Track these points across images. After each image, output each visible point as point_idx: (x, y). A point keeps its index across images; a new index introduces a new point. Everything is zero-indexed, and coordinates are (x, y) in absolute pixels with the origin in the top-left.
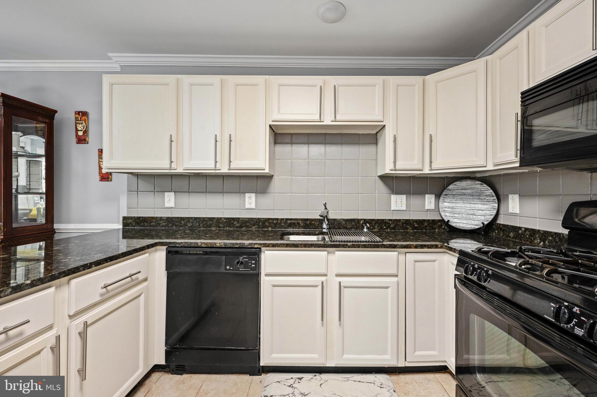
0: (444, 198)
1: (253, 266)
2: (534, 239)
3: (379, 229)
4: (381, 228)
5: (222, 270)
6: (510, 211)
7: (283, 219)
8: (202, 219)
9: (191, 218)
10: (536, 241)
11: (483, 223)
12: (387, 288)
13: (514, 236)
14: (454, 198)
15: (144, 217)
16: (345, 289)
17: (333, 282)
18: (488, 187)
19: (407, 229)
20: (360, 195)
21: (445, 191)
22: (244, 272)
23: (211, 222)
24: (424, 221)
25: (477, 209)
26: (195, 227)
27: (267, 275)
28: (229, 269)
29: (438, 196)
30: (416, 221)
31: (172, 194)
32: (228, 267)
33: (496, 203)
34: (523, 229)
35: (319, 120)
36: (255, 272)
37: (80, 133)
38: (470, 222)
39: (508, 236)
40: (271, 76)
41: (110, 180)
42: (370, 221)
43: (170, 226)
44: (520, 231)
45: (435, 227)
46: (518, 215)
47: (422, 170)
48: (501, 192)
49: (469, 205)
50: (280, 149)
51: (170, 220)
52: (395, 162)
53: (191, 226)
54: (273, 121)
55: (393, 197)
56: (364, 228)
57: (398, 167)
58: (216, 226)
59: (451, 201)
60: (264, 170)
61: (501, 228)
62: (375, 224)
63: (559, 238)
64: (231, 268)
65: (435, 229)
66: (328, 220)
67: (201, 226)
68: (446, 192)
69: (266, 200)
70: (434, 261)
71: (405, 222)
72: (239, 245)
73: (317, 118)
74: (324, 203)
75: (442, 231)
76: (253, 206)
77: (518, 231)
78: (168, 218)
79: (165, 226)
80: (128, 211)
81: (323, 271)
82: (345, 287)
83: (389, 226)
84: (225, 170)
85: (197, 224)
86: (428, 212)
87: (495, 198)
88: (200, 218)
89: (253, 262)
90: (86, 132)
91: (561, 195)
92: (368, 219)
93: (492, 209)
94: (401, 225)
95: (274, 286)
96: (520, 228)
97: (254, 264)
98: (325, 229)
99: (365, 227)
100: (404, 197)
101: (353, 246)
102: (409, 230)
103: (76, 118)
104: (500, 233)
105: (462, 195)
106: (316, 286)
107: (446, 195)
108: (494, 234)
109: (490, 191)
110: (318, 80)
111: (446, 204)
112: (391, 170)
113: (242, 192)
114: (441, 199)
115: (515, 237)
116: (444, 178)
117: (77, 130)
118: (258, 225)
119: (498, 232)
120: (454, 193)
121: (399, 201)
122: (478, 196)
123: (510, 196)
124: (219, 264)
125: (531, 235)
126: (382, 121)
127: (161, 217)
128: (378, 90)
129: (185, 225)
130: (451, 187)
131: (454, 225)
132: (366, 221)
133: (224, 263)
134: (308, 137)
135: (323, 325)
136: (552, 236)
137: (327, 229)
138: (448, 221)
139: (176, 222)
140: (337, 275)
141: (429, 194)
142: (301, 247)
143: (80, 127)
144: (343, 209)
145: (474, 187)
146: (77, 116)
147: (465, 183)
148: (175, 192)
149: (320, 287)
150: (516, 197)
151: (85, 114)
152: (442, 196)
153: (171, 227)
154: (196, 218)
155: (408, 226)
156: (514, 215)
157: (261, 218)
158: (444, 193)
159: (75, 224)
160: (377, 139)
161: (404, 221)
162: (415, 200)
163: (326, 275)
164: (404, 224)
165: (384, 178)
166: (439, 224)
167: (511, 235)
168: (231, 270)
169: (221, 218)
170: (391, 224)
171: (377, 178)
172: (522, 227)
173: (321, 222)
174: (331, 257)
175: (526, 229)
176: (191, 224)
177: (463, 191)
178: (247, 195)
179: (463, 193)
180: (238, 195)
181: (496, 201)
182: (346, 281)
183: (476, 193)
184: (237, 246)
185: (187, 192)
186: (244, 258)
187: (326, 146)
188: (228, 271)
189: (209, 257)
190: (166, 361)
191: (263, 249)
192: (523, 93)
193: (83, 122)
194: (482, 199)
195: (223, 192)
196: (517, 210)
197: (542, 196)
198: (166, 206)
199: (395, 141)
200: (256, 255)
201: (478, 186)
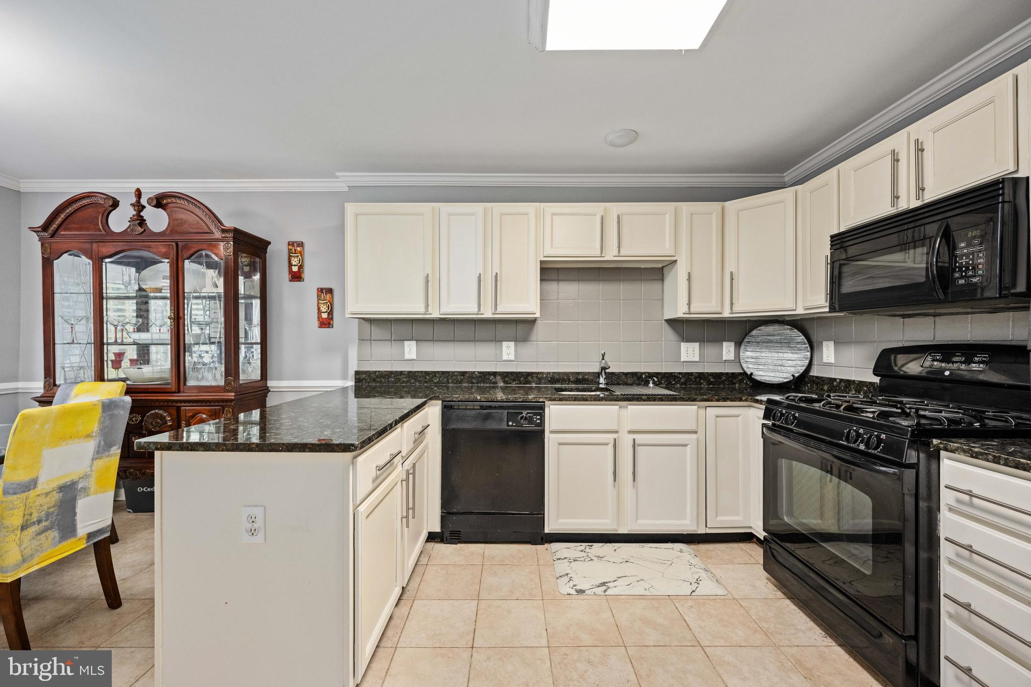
0: (745, 346)
1: (538, 421)
3: (666, 385)
4: (668, 384)
5: (504, 426)
6: (825, 360)
7: (550, 372)
8: (451, 373)
9: (438, 372)
11: (793, 375)
12: (686, 445)
13: (828, 389)
14: (758, 346)
15: (381, 372)
16: (639, 447)
17: (626, 441)
18: (799, 333)
19: (702, 384)
20: (642, 343)
21: (747, 337)
22: (528, 428)
24: (721, 374)
25: (787, 359)
26: (443, 383)
27: (552, 432)
28: (512, 426)
29: (738, 344)
30: (712, 374)
31: (414, 343)
32: (510, 423)
33: (808, 351)
34: (838, 381)
35: (600, 255)
36: (540, 428)
37: (295, 269)
38: (777, 374)
39: (822, 389)
40: (541, 204)
41: (331, 326)
42: (657, 374)
43: (412, 382)
44: (835, 383)
45: (734, 381)
46: (833, 365)
47: (721, 313)
48: (814, 339)
49: (776, 355)
50: (553, 287)
51: (412, 375)
52: (689, 304)
53: (438, 382)
54: (544, 257)
55: (684, 346)
56: (649, 383)
57: (692, 310)
58: (468, 381)
59: (755, 350)
60: (535, 314)
61: (814, 381)
62: (661, 379)
64: (514, 424)
65: (735, 384)
66: (605, 373)
67: (450, 381)
68: (748, 339)
69: (528, 350)
71: (699, 376)
72: (522, 399)
73: (599, 253)
74: (603, 353)
75: (744, 386)
76: (512, 357)
77: (833, 383)
78: (410, 372)
79: (407, 382)
80: (358, 365)
81: (614, 428)
82: (639, 445)
83: (678, 381)
84: (488, 314)
85: (446, 380)
86: (726, 364)
87: (808, 345)
88: (448, 372)
89: (538, 417)
90: (301, 267)
91: (875, 342)
92: (654, 373)
93: (804, 359)
94: (694, 380)
95: (560, 444)
96: (835, 379)
97: (539, 419)
98: (602, 384)
99: (651, 382)
100: (697, 345)
102: (703, 385)
104: (813, 387)
105: (767, 343)
106: (607, 444)
107: (749, 342)
108: (807, 388)
109: (802, 338)
110: (598, 208)
111: (748, 354)
112: (684, 313)
113: (498, 340)
114: (742, 347)
117: (290, 265)
118: (519, 380)
119: (811, 386)
120: (759, 340)
121: (690, 351)
122: (787, 344)
123: (825, 343)
124: (501, 420)
126: (674, 256)
127: (402, 371)
128: (668, 220)
129: (431, 380)
130: (754, 332)
131: (758, 378)
132: (651, 375)
133: (506, 419)
134: (579, 272)
135: (614, 486)
137: (605, 384)
138: (752, 374)
139: (420, 377)
140: (630, 432)
141: (727, 341)
143: (295, 261)
144: (621, 360)
145: (783, 333)
146: (290, 247)
147: (771, 328)
148: (417, 340)
149: (611, 447)
150: (831, 345)
151: (300, 245)
152: (743, 344)
153: (413, 383)
154: (443, 373)
155: (702, 381)
156: (829, 365)
157: (523, 372)
158: (746, 340)
159: (289, 381)
160: (663, 274)
161: (697, 375)
162: (711, 350)
163: (617, 432)
164: (697, 378)
165: (672, 323)
166: (740, 377)
167: (826, 387)
168: (514, 426)
169: (474, 372)
170: (681, 378)
171: (663, 322)
172: (837, 379)
173: (598, 375)
174: (624, 412)
175: (841, 380)
176: (438, 380)
177: (769, 337)
178: (505, 344)
179: (769, 340)
180: (493, 343)
181: (809, 349)
182: (640, 438)
183: (785, 339)
184: (520, 400)
185: (432, 341)
186: (528, 413)
187: (600, 284)
188: (510, 428)
189: (489, 413)
190: (442, 527)
191: (547, 403)
192: (832, 237)
193: (299, 255)
194: (792, 347)
195: (475, 340)
196: (832, 360)
197: (858, 342)
198: (406, 358)
199: (689, 279)
200: (540, 409)
201: (787, 331)
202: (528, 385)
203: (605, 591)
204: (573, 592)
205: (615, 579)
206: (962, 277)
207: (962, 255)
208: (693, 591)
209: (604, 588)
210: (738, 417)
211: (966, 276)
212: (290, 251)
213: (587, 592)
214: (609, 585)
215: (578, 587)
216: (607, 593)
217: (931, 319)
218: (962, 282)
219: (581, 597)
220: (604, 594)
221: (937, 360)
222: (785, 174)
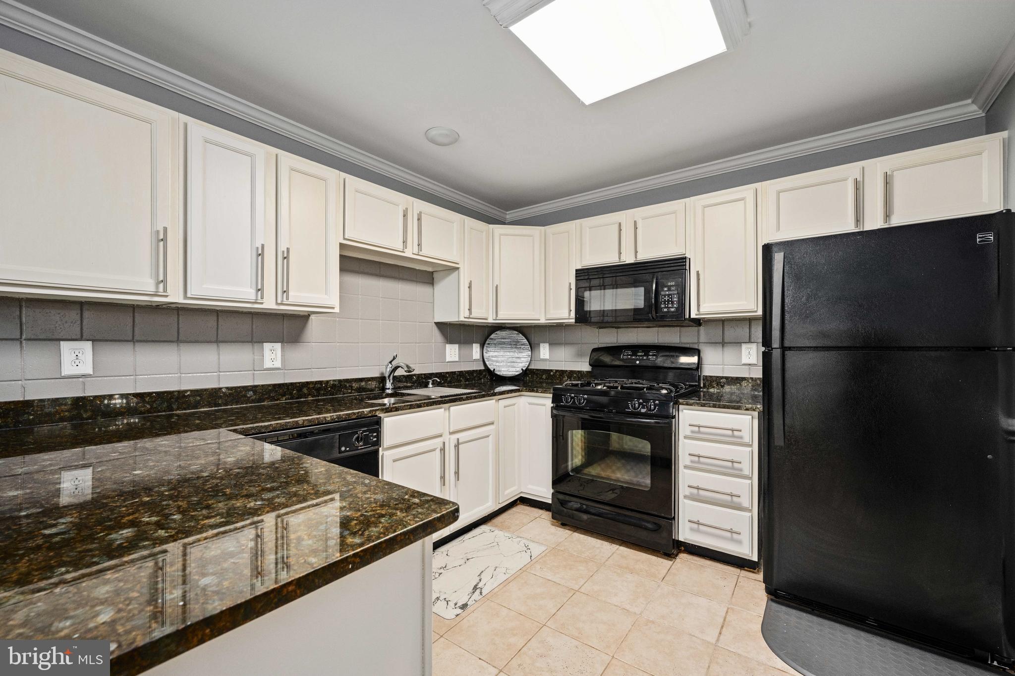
0: (487, 347)
1: (374, 440)
2: (563, 377)
6: (542, 357)
10: (564, 379)
11: (521, 369)
12: (488, 436)
13: (546, 377)
14: (496, 347)
18: (523, 337)
20: (417, 344)
22: (363, 450)
23: (198, 398)
24: (473, 371)
25: (516, 356)
26: (159, 411)
27: (388, 448)
28: (345, 451)
29: (482, 346)
30: (467, 372)
31: (88, 345)
32: (343, 449)
33: (529, 351)
34: (554, 371)
35: (402, 250)
36: (374, 448)
38: (511, 369)
39: (541, 378)
42: (430, 376)
44: (552, 373)
45: (482, 376)
46: (549, 360)
47: (486, 319)
48: (533, 340)
49: (508, 354)
50: (353, 279)
52: (470, 310)
54: (345, 239)
55: (449, 347)
56: (429, 384)
57: (473, 315)
59: (494, 350)
60: (333, 308)
61: (533, 373)
63: (581, 374)
64: (348, 449)
65: (481, 379)
68: (489, 341)
69: (300, 354)
70: (514, 405)
71: (460, 374)
72: (357, 415)
73: (401, 247)
75: (487, 380)
76: (278, 364)
77: (550, 373)
82: (461, 444)
83: (446, 380)
84: (270, 304)
86: (476, 362)
87: (529, 346)
88: (170, 393)
89: (375, 434)
91: (580, 343)
92: (428, 374)
93: (527, 356)
94: (456, 378)
95: (394, 461)
96: (551, 370)
97: (375, 437)
98: (389, 389)
99: (431, 383)
100: (456, 346)
101: (467, 399)
104: (534, 377)
105: (501, 344)
107: (489, 344)
109: (525, 341)
111: (491, 354)
112: (465, 318)
113: (258, 341)
114: (485, 348)
115: (547, 379)
116: (485, 326)
118: (291, 394)
119: (532, 376)
120: (496, 342)
121: (452, 351)
122: (515, 345)
123: (542, 345)
124: (332, 447)
125: (560, 375)
126: (458, 263)
128: (456, 228)
130: (492, 336)
131: (498, 373)
133: (337, 445)
136: (576, 374)
137: (392, 389)
138: (494, 370)
140: (451, 433)
141: (476, 343)
142: (424, 407)
145: (511, 336)
147: (504, 333)
148: (93, 341)
149: (438, 452)
150: (547, 345)
152: (486, 345)
155: (461, 379)
156: (545, 360)
158: (487, 342)
160: (433, 279)
161: (458, 373)
162: (465, 350)
163: (441, 435)
165: (440, 325)
166: (484, 374)
167: (544, 377)
168: (348, 451)
169: (218, 389)
170: (448, 377)
171: (434, 324)
173: (382, 379)
175: (557, 371)
177: (503, 340)
178: (267, 346)
179: (503, 342)
180: (249, 346)
181: (530, 349)
183: (514, 342)
184: (354, 417)
185: (129, 341)
186: (364, 431)
187: (400, 283)
188: (343, 455)
189: (316, 440)
191: (382, 415)
192: (577, 270)
194: (518, 348)
195: (218, 341)
196: (547, 356)
197: (566, 344)
199: (470, 287)
200: (375, 425)
201: (515, 335)
202: (302, 399)
203: (481, 593)
204: (459, 611)
205: (478, 578)
206: (665, 307)
207: (665, 296)
208: (531, 557)
209: (478, 591)
210: (515, 405)
211: (667, 307)
213: (469, 603)
214: (480, 586)
215: (459, 604)
216: (484, 594)
217: (614, 330)
218: (665, 310)
219: (469, 609)
220: (481, 596)
221: (630, 355)
222: (507, 213)
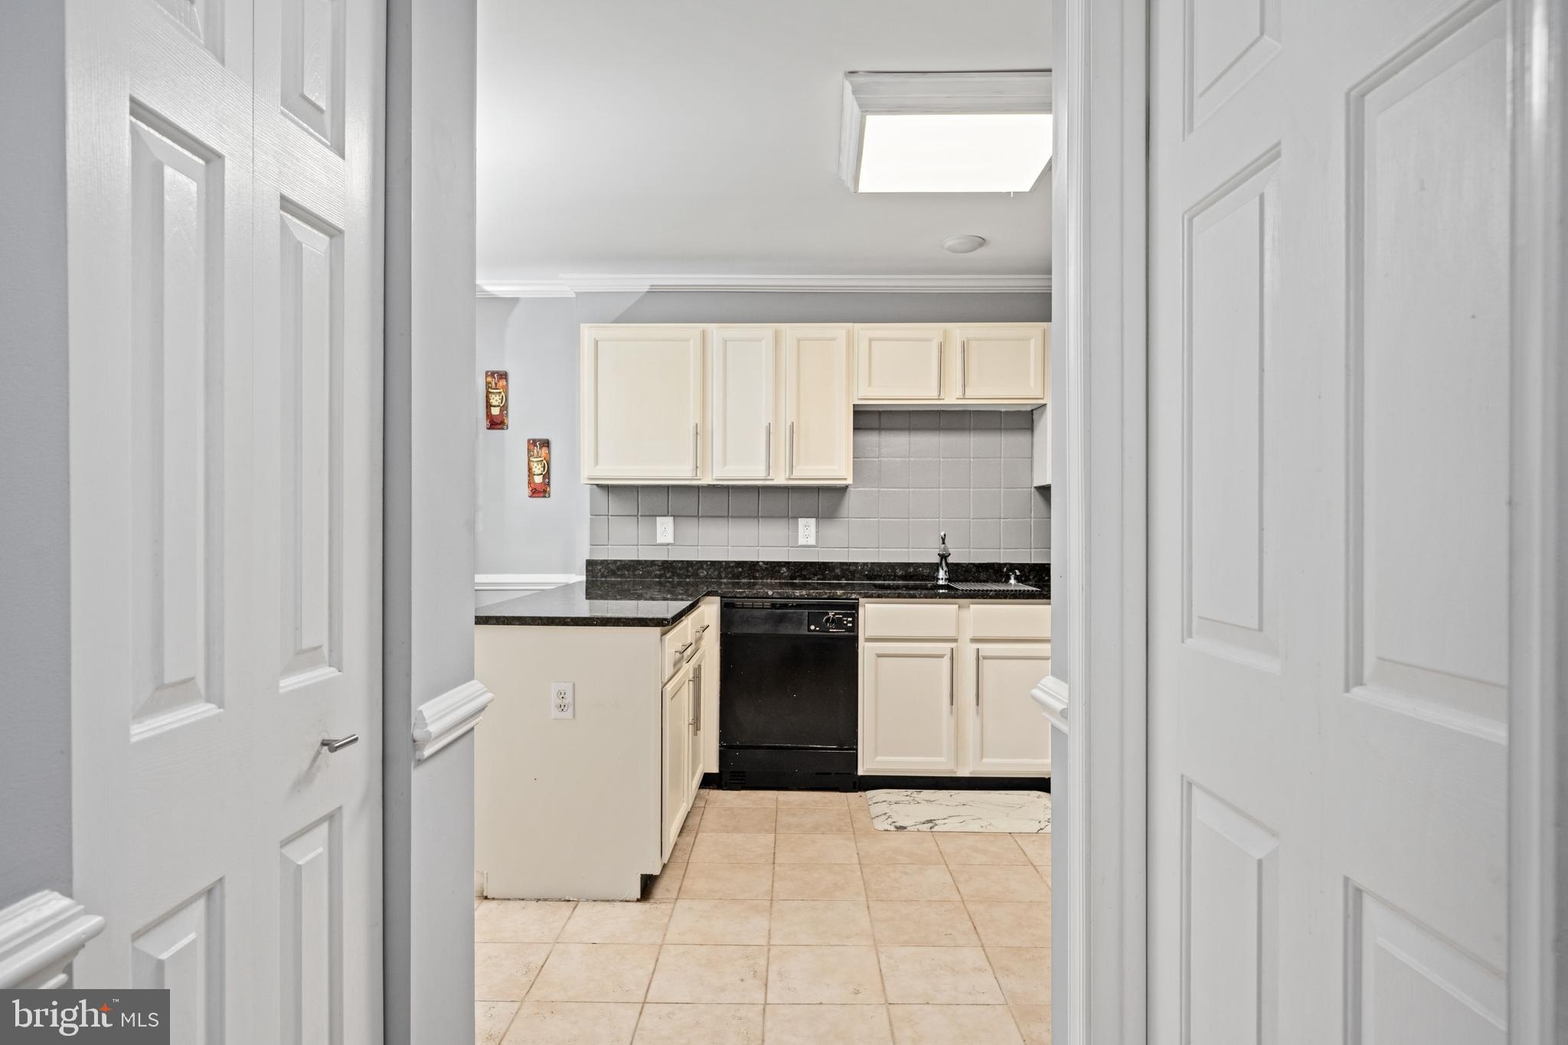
1: (849, 625)
3: (1035, 582)
4: (1039, 580)
5: (804, 631)
7: (867, 563)
8: (724, 563)
9: (706, 562)
15: (624, 561)
16: (985, 661)
17: (968, 652)
20: (1002, 520)
22: (836, 634)
26: (712, 578)
27: (868, 640)
28: (815, 630)
31: (670, 519)
32: (812, 627)
35: (938, 398)
36: (852, 634)
37: (495, 411)
40: (855, 324)
41: (547, 495)
42: (1021, 567)
43: (668, 575)
50: (871, 439)
51: (668, 566)
53: (705, 577)
54: (859, 399)
56: (1010, 579)
58: (749, 575)
60: (846, 479)
62: (1029, 572)
64: (818, 629)
66: (947, 564)
67: (723, 575)
69: (836, 531)
72: (828, 595)
73: (935, 394)
74: (942, 534)
76: (812, 541)
78: (665, 562)
79: (660, 576)
80: (591, 551)
81: (952, 634)
82: (985, 658)
84: (780, 480)
85: (716, 573)
88: (720, 562)
89: (850, 619)
90: (504, 408)
92: (1018, 564)
95: (879, 656)
97: (850, 622)
98: (941, 578)
99: (1012, 577)
103: (488, 383)
106: (941, 656)
110: (934, 331)
113: (792, 516)
117: (489, 406)
118: (823, 574)
124: (800, 623)
126: (1042, 399)
127: (654, 561)
128: (1034, 347)
129: (696, 575)
132: (1012, 567)
133: (806, 622)
134: (910, 417)
135: (952, 713)
137: (946, 579)
139: (680, 569)
140: (975, 640)
142: (920, 598)
143: (495, 400)
144: (971, 546)
146: (489, 379)
148: (674, 516)
149: (946, 661)
151: (503, 376)
153: (670, 578)
154: (713, 563)
157: (828, 562)
159: (487, 575)
163: (955, 640)
165: (1045, 491)
168: (817, 631)
169: (758, 562)
171: (1033, 490)
173: (935, 567)
174: (965, 613)
176: (705, 573)
178: (802, 521)
180: (785, 521)
182: (986, 649)
184: (826, 596)
185: (695, 516)
186: (836, 614)
187: (941, 434)
188: (812, 633)
189: (784, 613)
190: (721, 766)
191: (862, 600)
193: (501, 390)
195: (757, 516)
198: (658, 542)
200: (853, 609)
202: (835, 581)
203: (931, 828)
204: (892, 828)
205: (945, 817)
208: (1041, 829)
209: (930, 825)
212: (488, 384)
213: (908, 828)
214: (937, 822)
215: (898, 824)
216: (933, 830)
219: (900, 833)
220: (929, 830)
